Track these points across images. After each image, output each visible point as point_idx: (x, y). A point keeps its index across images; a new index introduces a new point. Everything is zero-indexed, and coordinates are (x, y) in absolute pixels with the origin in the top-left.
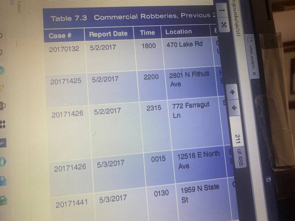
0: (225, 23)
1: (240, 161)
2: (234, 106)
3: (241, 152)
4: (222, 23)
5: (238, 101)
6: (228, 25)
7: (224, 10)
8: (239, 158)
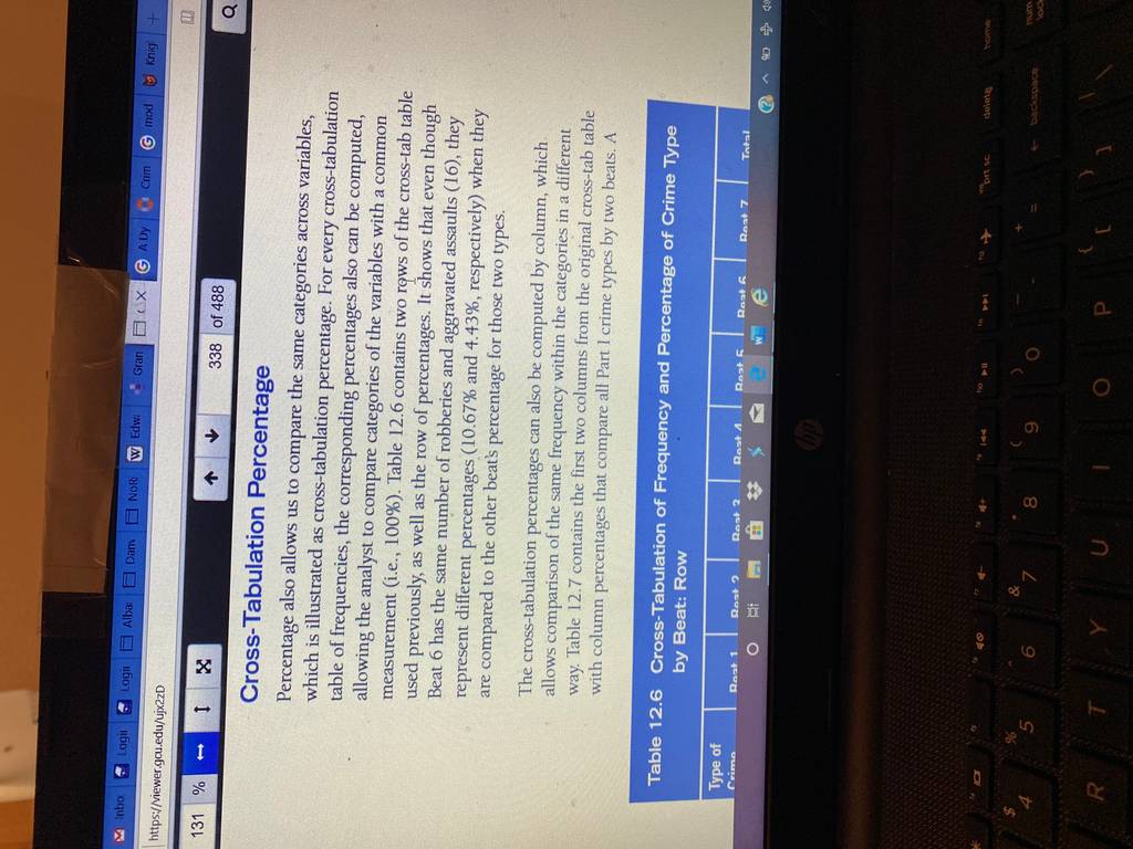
0: (198, 671)
1: (220, 298)
2: (212, 441)
3: (213, 320)
4: (209, 671)
5: (196, 455)
6: (192, 667)
7: (196, 709)
8: (220, 305)
